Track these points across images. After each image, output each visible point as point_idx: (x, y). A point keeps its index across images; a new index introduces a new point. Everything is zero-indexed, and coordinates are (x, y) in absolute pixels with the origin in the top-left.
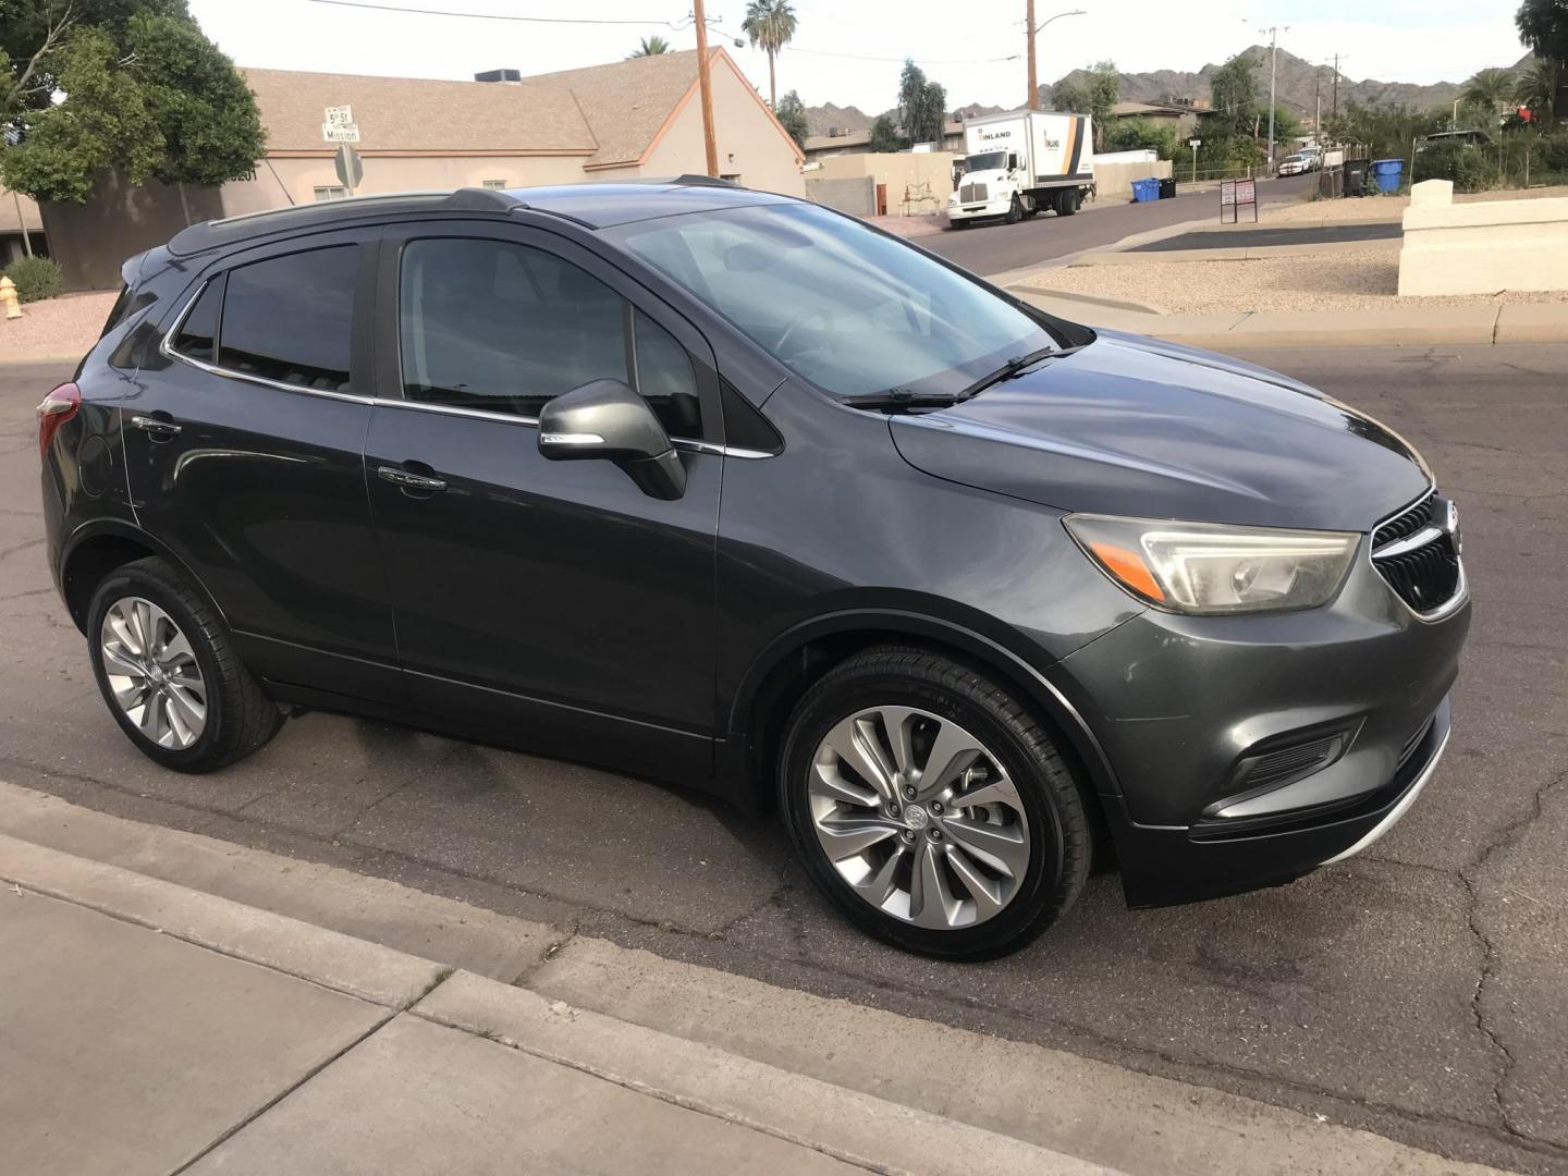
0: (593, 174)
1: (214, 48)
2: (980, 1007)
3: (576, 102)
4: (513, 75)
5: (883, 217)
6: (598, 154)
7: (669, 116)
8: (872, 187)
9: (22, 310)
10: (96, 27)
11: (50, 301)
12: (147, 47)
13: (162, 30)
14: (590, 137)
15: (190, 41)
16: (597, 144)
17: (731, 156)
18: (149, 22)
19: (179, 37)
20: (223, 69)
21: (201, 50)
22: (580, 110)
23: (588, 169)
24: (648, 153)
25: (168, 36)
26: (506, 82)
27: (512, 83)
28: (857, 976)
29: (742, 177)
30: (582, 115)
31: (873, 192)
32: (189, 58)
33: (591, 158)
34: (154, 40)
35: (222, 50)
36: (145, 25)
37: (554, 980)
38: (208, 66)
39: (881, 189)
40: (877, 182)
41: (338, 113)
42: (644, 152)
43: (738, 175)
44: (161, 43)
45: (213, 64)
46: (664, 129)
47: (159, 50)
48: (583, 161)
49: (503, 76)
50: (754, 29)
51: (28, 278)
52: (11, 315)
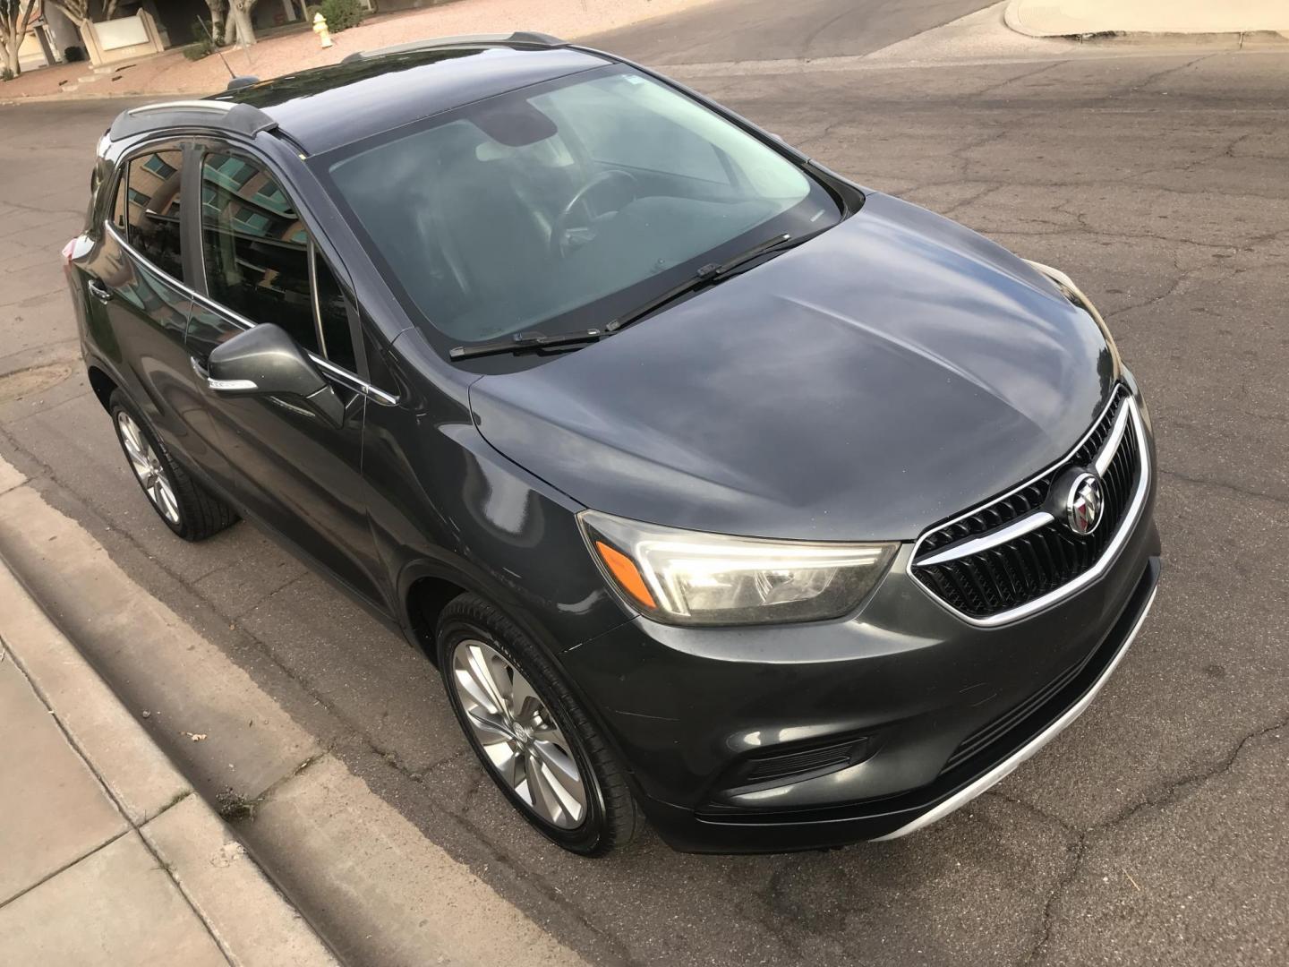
2: (560, 900)
9: (332, 40)
11: (354, 30)
28: (486, 843)
37: (289, 796)
51: (338, 11)
52: (325, 45)
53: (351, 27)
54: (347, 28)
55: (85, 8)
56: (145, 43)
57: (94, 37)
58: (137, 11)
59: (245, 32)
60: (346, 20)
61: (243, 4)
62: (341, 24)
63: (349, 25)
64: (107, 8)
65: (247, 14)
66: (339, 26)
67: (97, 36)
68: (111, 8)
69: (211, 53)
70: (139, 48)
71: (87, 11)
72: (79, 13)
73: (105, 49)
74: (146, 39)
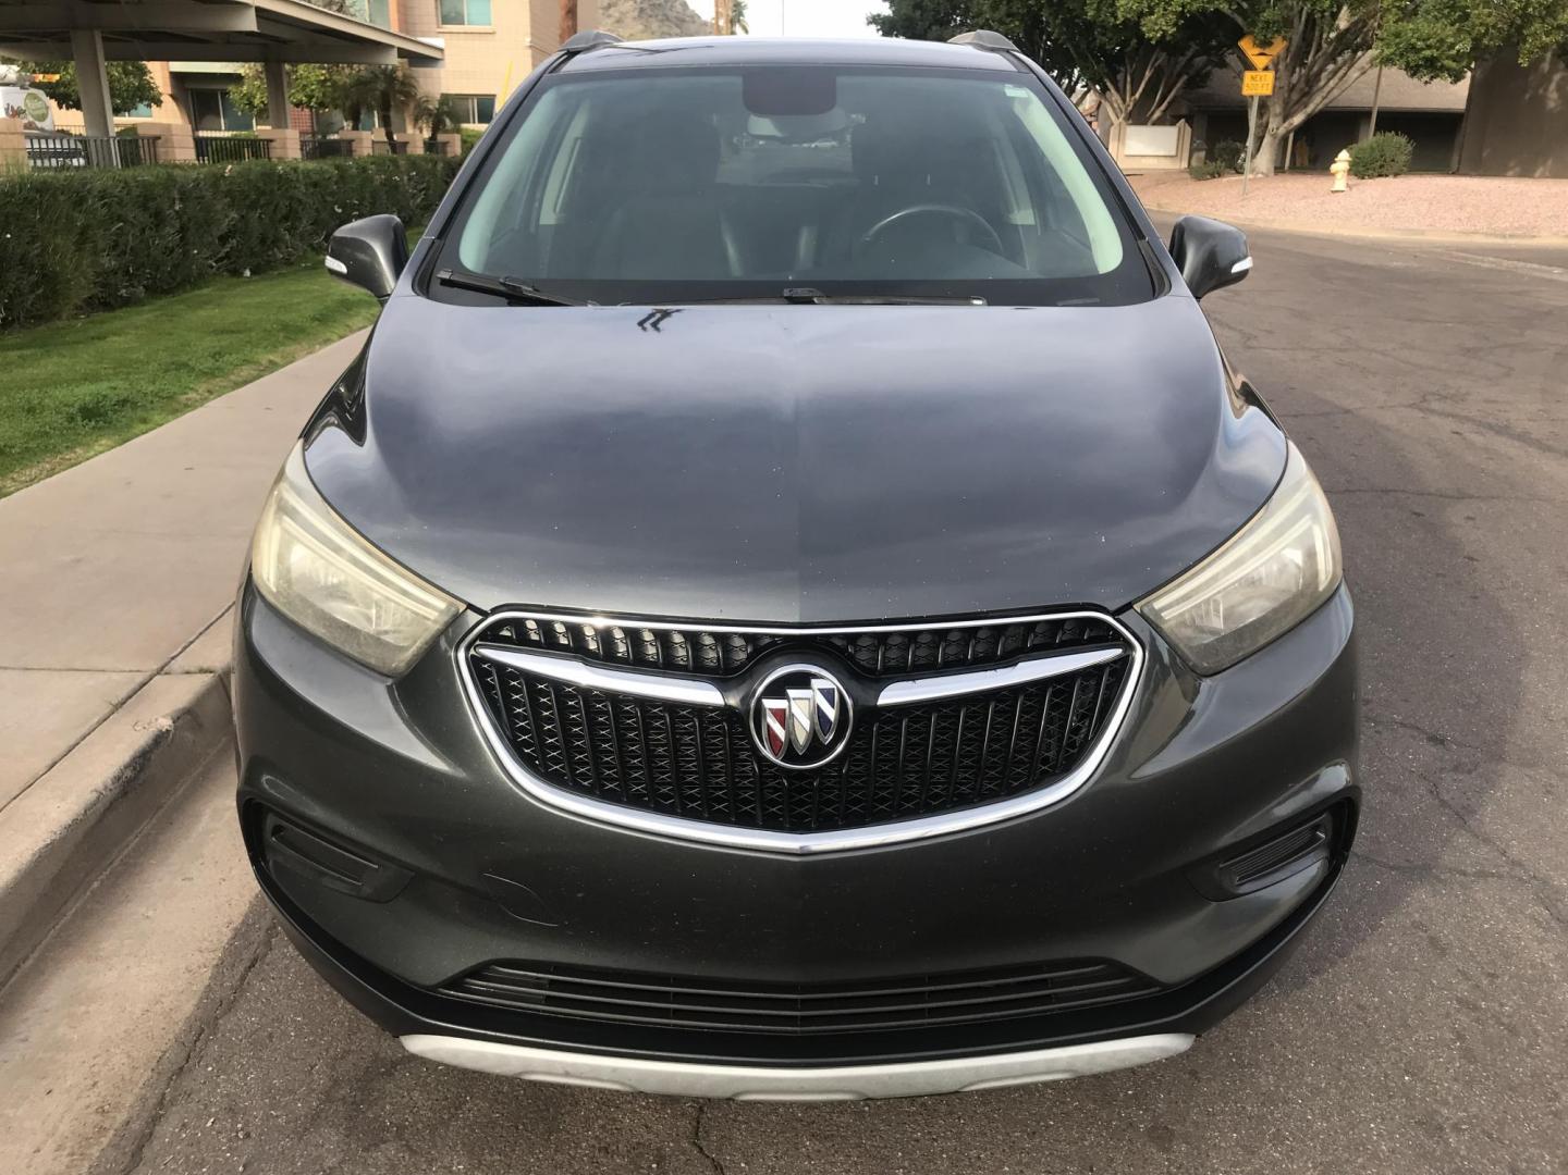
9: (1348, 185)
51: (1377, 154)
52: (1336, 188)
53: (1387, 176)
54: (1380, 176)
55: (1130, 108)
56: (1171, 157)
57: (1121, 138)
58: (1178, 121)
59: (1265, 159)
60: (1381, 166)
61: (1277, 129)
62: (1374, 170)
63: (1385, 172)
64: (1153, 113)
65: (1277, 141)
66: (1370, 172)
67: (1124, 139)
68: (1157, 114)
69: (1220, 176)
70: (1163, 160)
71: (1131, 111)
72: (1121, 111)
73: (1127, 153)
74: (1173, 153)
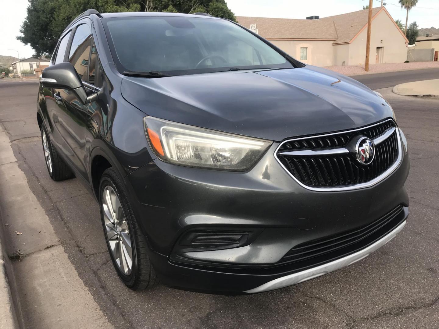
0: (335, 46)
1: (230, 10)
2: (117, 305)
3: (334, 25)
4: (317, 18)
5: (436, 62)
6: (337, 40)
7: (362, 28)
8: (433, 52)
10: (202, 5)
12: (213, 11)
13: (217, 6)
14: (336, 35)
15: (223, 9)
16: (338, 37)
17: (382, 41)
18: (214, 4)
19: (221, 8)
20: (231, 16)
21: (226, 11)
22: (335, 27)
23: (333, 45)
24: (352, 40)
25: (218, 7)
26: (315, 20)
27: (316, 20)
29: (384, 48)
30: (335, 28)
31: (433, 54)
32: (222, 13)
33: (335, 41)
34: (215, 9)
35: (232, 11)
36: (213, 5)
38: (227, 15)
39: (436, 53)
40: (435, 50)
41: (253, 26)
42: (352, 39)
43: (383, 47)
44: (216, 10)
45: (228, 15)
46: (359, 33)
47: (216, 11)
48: (332, 42)
49: (314, 18)
50: (403, 2)
